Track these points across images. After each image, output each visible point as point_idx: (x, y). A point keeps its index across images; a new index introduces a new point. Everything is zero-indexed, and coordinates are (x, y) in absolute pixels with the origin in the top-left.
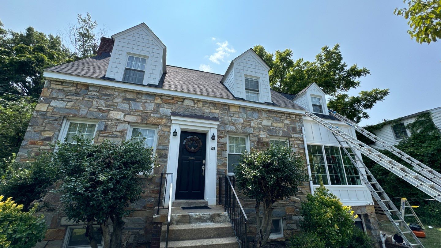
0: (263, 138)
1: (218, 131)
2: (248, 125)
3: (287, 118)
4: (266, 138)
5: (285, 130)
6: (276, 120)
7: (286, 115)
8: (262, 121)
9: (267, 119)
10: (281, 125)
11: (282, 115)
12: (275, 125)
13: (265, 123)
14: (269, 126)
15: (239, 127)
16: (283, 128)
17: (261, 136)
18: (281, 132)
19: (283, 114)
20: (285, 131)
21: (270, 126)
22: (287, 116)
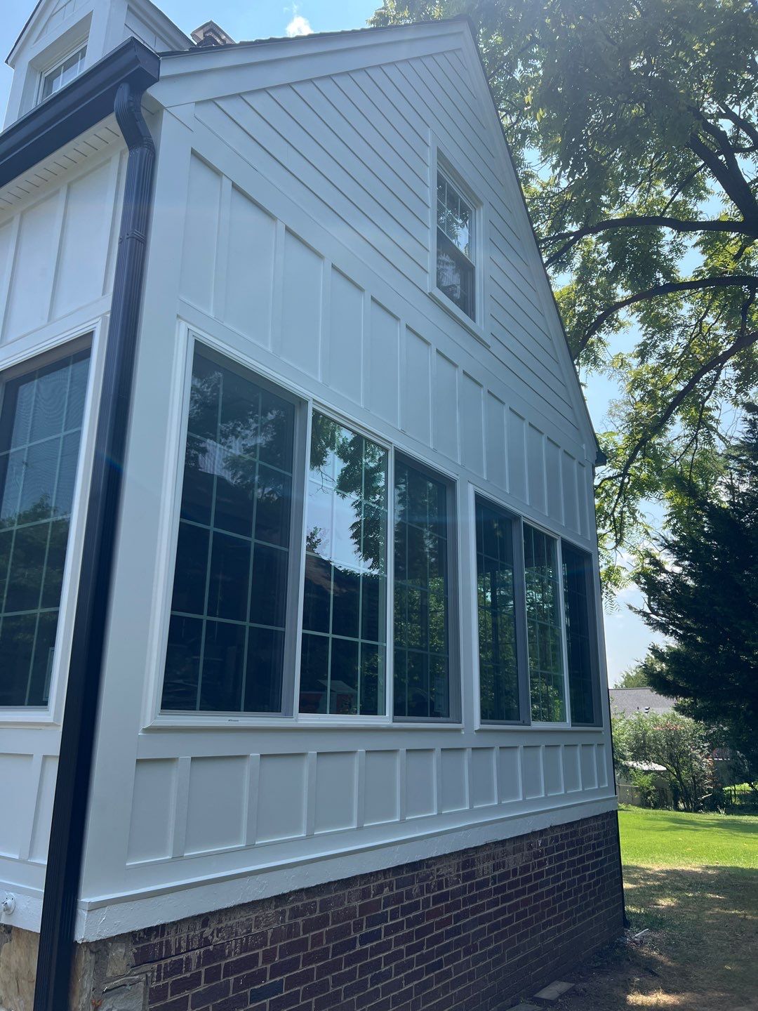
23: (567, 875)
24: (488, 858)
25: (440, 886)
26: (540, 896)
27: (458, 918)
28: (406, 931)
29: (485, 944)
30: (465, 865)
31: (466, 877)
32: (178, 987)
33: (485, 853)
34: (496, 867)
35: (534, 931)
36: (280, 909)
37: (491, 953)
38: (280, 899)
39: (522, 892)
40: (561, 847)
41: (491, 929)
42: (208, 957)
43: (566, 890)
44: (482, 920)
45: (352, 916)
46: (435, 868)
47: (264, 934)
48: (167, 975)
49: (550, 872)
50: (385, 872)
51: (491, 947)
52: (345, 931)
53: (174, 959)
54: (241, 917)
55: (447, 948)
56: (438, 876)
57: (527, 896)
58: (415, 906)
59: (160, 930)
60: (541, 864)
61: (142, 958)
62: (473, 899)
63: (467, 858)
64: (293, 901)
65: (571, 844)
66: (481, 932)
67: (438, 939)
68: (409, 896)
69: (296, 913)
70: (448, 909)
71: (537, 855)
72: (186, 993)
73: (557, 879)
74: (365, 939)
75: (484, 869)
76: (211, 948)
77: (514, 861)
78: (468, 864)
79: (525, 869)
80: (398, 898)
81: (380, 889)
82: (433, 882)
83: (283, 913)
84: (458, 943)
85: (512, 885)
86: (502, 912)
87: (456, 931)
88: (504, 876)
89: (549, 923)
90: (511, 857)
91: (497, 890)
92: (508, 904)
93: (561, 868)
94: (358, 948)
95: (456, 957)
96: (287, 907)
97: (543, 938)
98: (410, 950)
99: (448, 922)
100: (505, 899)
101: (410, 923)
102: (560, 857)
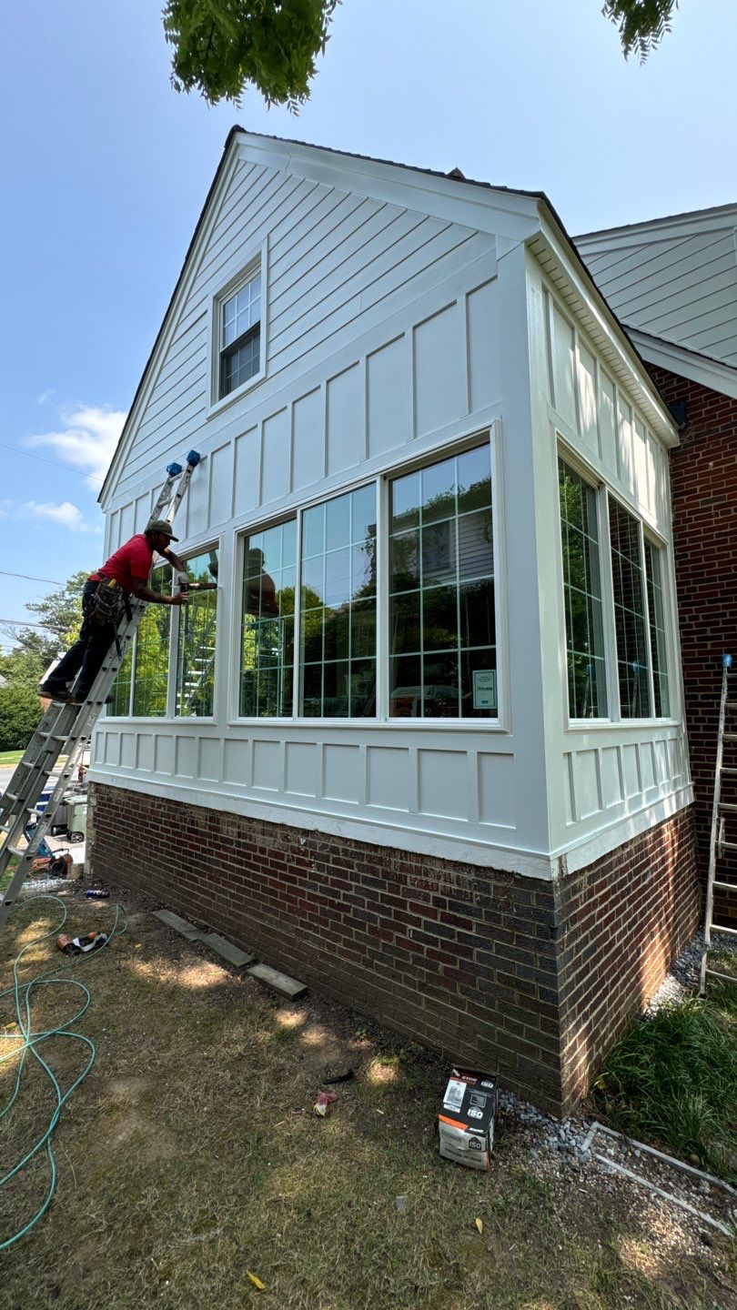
24: (233, 824)
25: (194, 823)
30: (212, 819)
31: (211, 828)
34: (241, 836)
40: (343, 863)
53: (102, 795)
63: (215, 817)
68: (174, 817)
71: (294, 850)
73: (332, 893)
75: (230, 832)
78: (214, 820)
79: (278, 855)
80: (168, 816)
81: (160, 806)
85: (259, 859)
88: (250, 847)
90: (259, 836)
91: (240, 853)
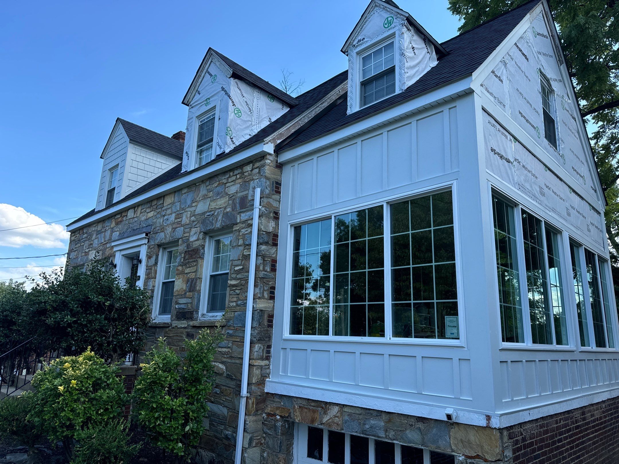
0: (192, 242)
1: (149, 247)
2: (178, 223)
3: (237, 179)
4: (197, 240)
5: (228, 210)
6: (218, 194)
7: (236, 172)
8: (196, 206)
9: (205, 197)
10: (222, 202)
11: (230, 177)
12: (213, 205)
13: (201, 207)
14: (204, 213)
15: (168, 232)
16: (225, 208)
17: (192, 239)
18: (220, 218)
19: (231, 174)
20: (227, 212)
21: (206, 212)
22: (236, 175)
23: (614, 423)
24: (590, 411)
25: (577, 422)
26: (605, 432)
27: (583, 437)
28: (569, 440)
29: (592, 450)
32: (519, 449)
33: (588, 409)
34: (592, 416)
35: (606, 448)
36: (536, 424)
37: (594, 455)
38: (537, 420)
39: (600, 429)
40: (610, 410)
41: (594, 443)
42: (524, 440)
43: (614, 430)
44: (590, 439)
45: (554, 431)
46: (574, 414)
47: (534, 434)
48: (516, 445)
49: (609, 421)
50: (561, 413)
51: (593, 452)
52: (552, 437)
53: (516, 438)
54: (528, 426)
55: (580, 450)
56: (576, 418)
57: (602, 431)
58: (569, 430)
59: (511, 427)
60: (605, 417)
61: (510, 438)
62: (586, 429)
64: (540, 422)
65: (614, 409)
66: (589, 445)
67: (577, 445)
69: (541, 427)
70: (580, 432)
71: (604, 412)
72: (520, 453)
73: (611, 425)
74: (560, 441)
76: (523, 436)
77: (597, 414)
78: (583, 413)
79: (601, 418)
82: (574, 420)
83: (537, 426)
84: (584, 448)
85: (597, 425)
86: (595, 437)
87: (583, 443)
88: (594, 421)
89: (610, 445)
90: (596, 412)
91: (594, 427)
92: (597, 433)
93: (612, 419)
94: (558, 444)
95: (583, 455)
96: (538, 424)
97: (609, 451)
98: (572, 448)
99: (579, 439)
100: (596, 431)
101: (571, 436)
102: (612, 414)
